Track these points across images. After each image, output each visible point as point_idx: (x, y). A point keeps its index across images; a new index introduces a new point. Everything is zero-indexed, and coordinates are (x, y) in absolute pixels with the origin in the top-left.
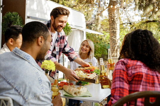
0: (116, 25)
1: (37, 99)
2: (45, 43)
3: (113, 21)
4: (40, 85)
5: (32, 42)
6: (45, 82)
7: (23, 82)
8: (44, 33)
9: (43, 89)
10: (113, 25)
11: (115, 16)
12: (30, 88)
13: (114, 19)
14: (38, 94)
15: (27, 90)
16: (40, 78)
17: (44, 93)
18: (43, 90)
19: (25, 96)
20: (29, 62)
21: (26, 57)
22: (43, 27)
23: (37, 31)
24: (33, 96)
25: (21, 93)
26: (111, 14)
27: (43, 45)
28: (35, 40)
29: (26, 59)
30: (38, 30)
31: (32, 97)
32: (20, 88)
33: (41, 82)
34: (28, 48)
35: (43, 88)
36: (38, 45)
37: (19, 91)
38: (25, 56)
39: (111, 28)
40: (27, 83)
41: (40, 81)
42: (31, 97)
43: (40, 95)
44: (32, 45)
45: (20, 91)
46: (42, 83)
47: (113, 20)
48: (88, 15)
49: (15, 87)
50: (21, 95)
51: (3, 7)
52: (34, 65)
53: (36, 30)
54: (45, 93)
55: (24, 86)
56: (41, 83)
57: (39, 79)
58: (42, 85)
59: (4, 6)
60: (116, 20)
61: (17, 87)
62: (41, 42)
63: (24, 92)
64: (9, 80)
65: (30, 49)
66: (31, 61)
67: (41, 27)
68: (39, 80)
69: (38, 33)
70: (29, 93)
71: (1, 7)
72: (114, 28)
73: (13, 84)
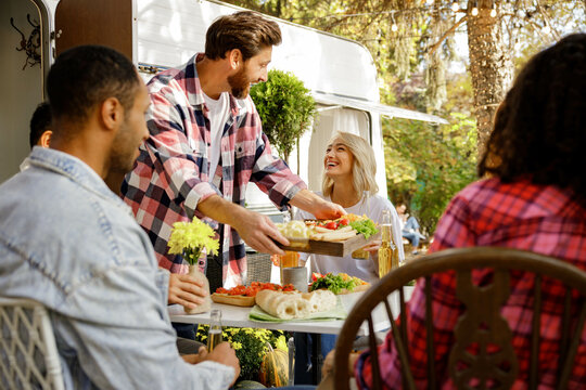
0: (500, 82)
1: (101, 283)
2: (126, 120)
3: (489, 67)
4: (107, 237)
5: (83, 118)
6: (126, 231)
7: (52, 237)
8: (121, 86)
9: (116, 251)
10: (485, 84)
11: (496, 51)
12: (74, 251)
13: (489, 61)
14: (101, 266)
15: (66, 260)
16: (105, 217)
17: (120, 261)
18: (119, 253)
19: (62, 278)
20: (72, 180)
21: (61, 164)
22: (117, 66)
23: (99, 81)
24: (88, 275)
25: (50, 269)
26: (479, 43)
27: (121, 127)
28: (90, 109)
29: (61, 171)
30: (102, 78)
31: (83, 277)
32: (43, 256)
33: (109, 228)
34: (71, 139)
35: (116, 247)
36: (104, 127)
37: (42, 265)
38: (59, 161)
39: (480, 98)
40: (64, 238)
41: (106, 227)
42: (81, 280)
43: (108, 267)
44: (82, 128)
45: (45, 265)
46: (111, 233)
47: (484, 64)
48: (396, 54)
49: (28, 256)
50: (49, 276)
51: (59, 36)
52: (92, 188)
53: (93, 75)
54: (126, 263)
55: (54, 248)
56: (108, 232)
57: (100, 219)
58: (111, 238)
59: (60, 31)
60: (499, 64)
61: (34, 254)
62: (113, 116)
63: (57, 268)
64: (13, 239)
65: (76, 143)
66: (77, 174)
67: (113, 65)
68: (102, 225)
69: (102, 86)
70: (73, 266)
71: (52, 38)
72: (492, 97)
73: (22, 249)
